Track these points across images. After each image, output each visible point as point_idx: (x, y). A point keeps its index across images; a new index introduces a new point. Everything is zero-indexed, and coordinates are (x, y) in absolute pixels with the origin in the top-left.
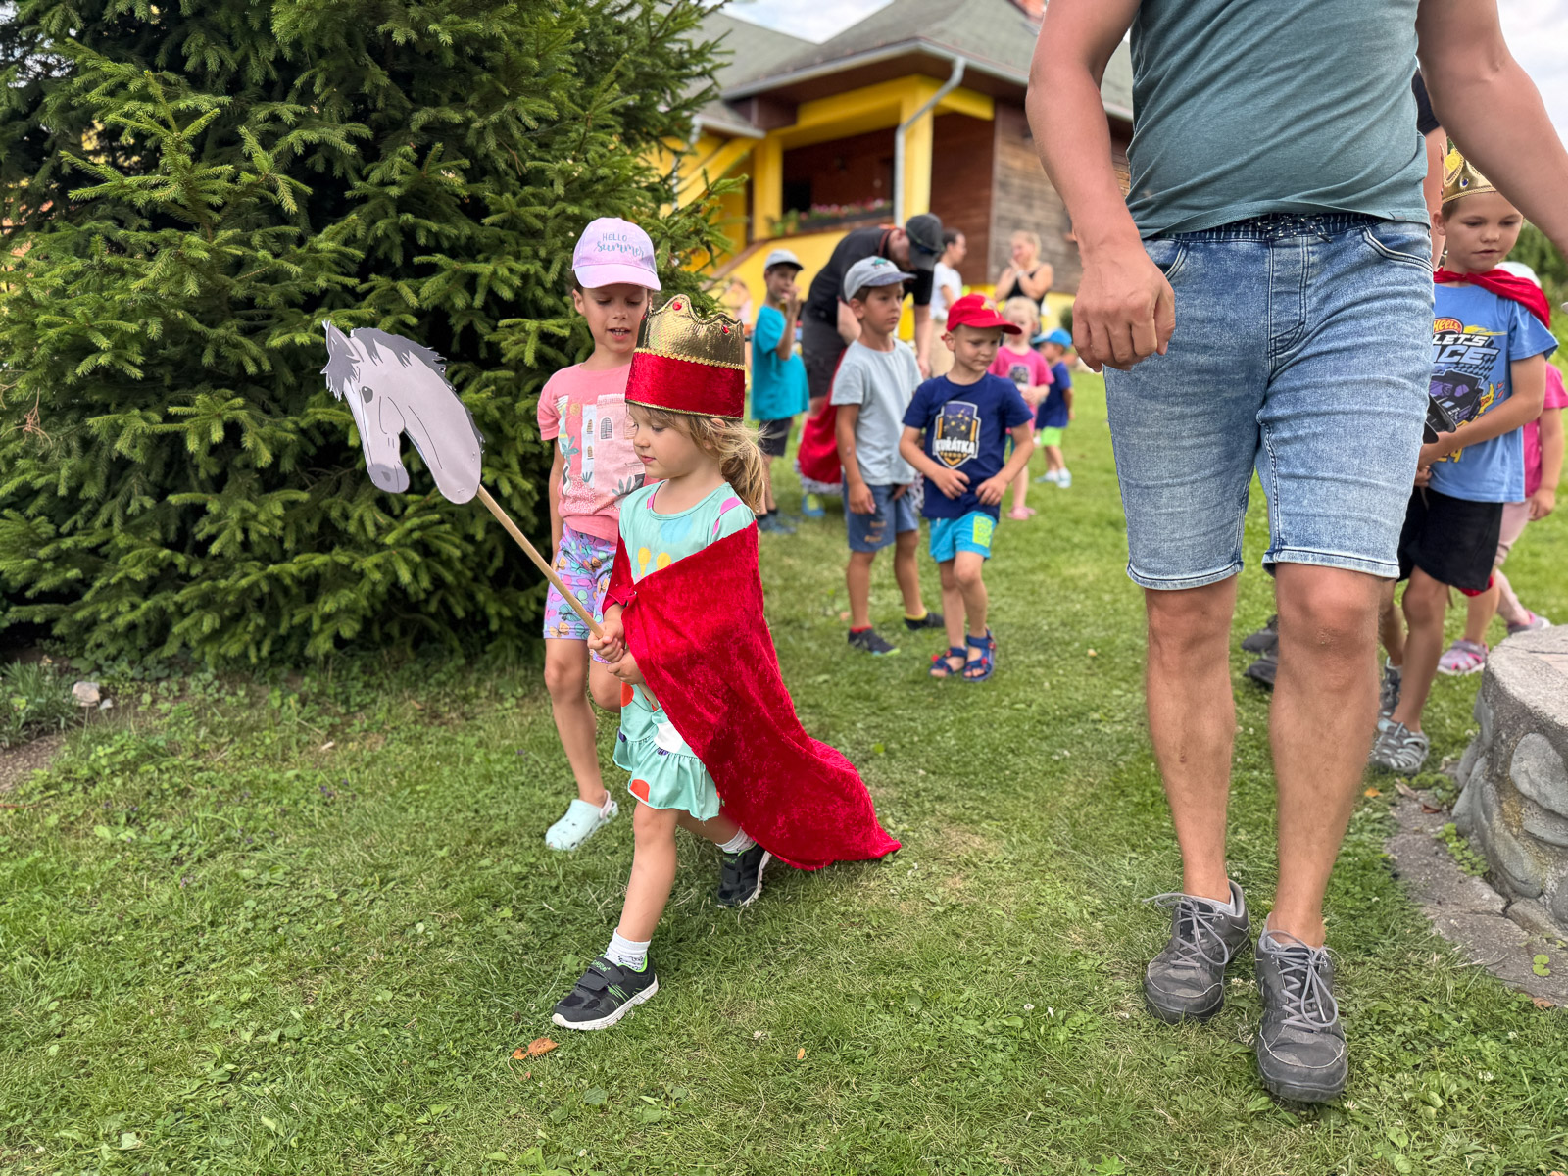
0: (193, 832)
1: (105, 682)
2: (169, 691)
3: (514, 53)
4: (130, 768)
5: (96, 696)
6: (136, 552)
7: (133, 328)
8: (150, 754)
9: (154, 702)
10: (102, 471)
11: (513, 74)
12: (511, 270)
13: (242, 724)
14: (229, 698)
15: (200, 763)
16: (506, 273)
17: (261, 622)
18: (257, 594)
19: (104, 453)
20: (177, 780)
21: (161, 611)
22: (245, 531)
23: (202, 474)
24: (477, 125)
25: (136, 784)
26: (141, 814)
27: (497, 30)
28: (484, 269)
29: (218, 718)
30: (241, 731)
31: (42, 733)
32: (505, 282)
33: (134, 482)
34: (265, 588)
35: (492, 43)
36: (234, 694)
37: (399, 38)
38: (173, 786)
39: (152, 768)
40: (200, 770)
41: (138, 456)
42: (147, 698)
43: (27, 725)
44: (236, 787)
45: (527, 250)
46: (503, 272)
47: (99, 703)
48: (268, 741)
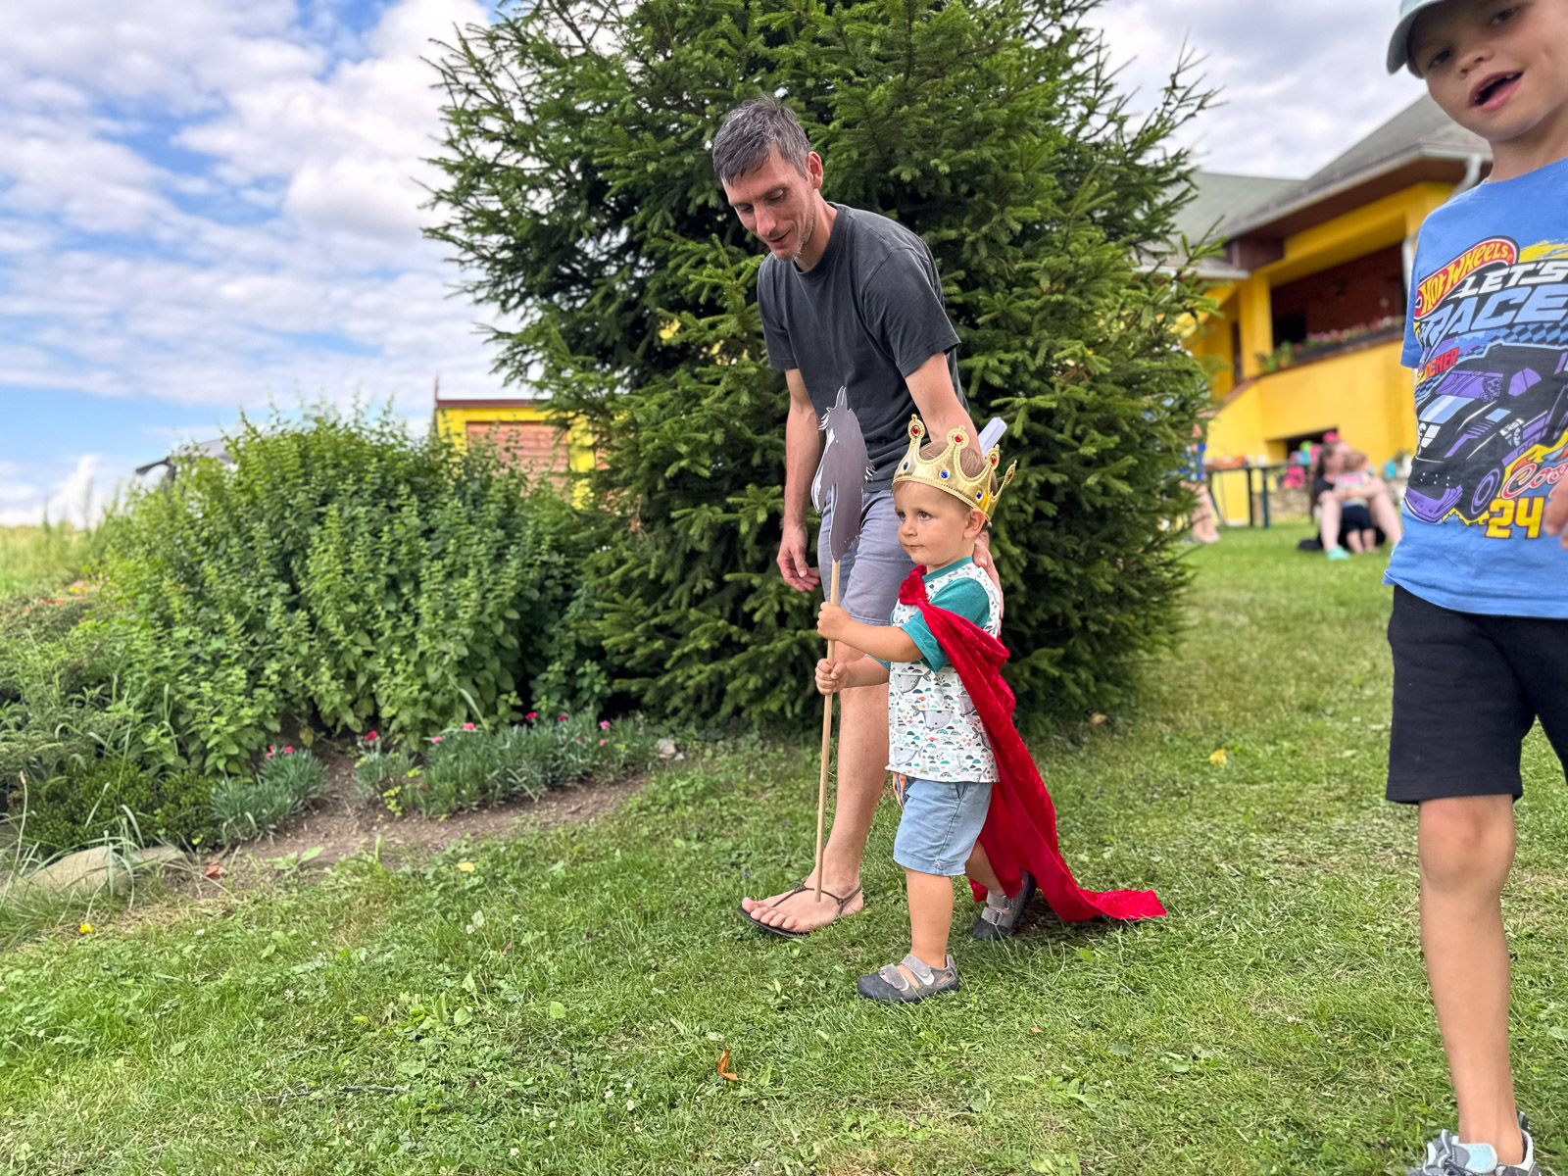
0: (747, 845)
1: (678, 740)
2: (726, 748)
3: (1002, 173)
4: (699, 798)
5: (672, 750)
6: (703, 626)
7: (703, 437)
8: (712, 790)
9: (714, 757)
10: (679, 562)
11: (1002, 192)
12: (1001, 362)
13: (781, 773)
14: (771, 754)
15: (751, 800)
16: (996, 363)
17: (794, 683)
18: (791, 659)
19: (681, 548)
20: (734, 811)
21: (721, 675)
22: (781, 604)
23: (749, 560)
24: (970, 239)
25: (703, 811)
26: (707, 833)
27: (987, 153)
28: (977, 362)
29: (763, 768)
30: (780, 779)
31: (634, 773)
32: (995, 371)
33: (699, 570)
34: (796, 652)
35: (982, 167)
36: (774, 751)
37: (906, 177)
38: (732, 814)
39: (714, 801)
40: (750, 805)
41: (704, 546)
42: (709, 753)
43: (625, 766)
44: (779, 818)
45: (1016, 342)
46: (993, 363)
47: (674, 756)
48: (802, 786)
